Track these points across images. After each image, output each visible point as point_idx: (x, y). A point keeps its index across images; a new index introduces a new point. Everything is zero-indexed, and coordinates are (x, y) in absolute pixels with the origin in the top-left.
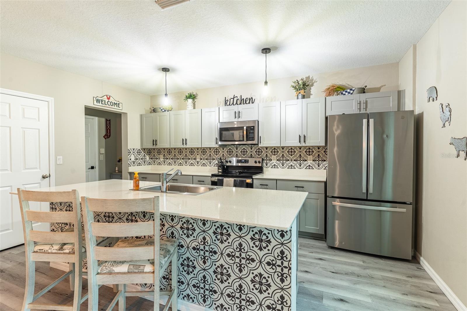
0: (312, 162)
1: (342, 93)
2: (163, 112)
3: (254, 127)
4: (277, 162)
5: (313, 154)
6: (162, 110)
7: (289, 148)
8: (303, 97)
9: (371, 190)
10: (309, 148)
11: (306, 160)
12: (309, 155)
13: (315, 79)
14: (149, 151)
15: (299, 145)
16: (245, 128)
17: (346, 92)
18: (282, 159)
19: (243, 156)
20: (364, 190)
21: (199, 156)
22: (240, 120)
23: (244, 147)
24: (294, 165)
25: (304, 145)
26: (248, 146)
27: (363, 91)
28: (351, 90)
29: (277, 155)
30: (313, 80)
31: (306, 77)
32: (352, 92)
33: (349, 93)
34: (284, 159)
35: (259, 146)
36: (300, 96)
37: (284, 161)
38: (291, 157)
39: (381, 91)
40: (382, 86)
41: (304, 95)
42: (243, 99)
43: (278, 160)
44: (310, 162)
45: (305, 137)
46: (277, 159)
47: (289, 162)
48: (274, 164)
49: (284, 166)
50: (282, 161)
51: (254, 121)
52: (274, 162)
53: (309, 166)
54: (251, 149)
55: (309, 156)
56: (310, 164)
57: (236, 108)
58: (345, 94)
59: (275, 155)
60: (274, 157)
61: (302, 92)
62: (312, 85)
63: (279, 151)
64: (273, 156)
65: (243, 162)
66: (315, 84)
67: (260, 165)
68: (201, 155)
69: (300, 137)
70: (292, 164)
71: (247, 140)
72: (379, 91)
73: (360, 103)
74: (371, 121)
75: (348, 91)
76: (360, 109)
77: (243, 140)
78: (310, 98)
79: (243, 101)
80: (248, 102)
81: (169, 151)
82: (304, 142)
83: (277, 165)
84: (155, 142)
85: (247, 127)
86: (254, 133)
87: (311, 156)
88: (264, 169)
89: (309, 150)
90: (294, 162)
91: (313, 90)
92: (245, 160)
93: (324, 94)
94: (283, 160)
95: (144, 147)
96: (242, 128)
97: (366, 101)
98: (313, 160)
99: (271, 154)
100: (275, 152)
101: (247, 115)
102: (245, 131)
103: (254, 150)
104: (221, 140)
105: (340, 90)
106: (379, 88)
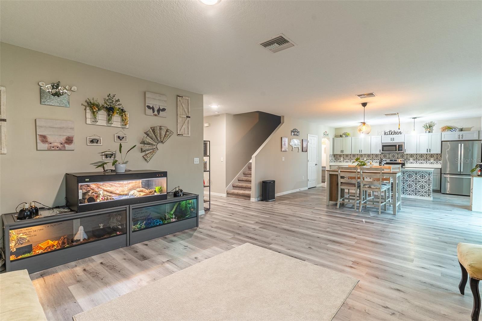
0: (433, 161)
1: (450, 130)
2: (346, 137)
3: (402, 145)
5: (434, 157)
7: (421, 154)
8: (429, 132)
9: (462, 171)
11: (430, 160)
13: (435, 123)
14: (334, 155)
15: (427, 153)
16: (397, 145)
17: (452, 130)
18: (416, 159)
19: (393, 158)
20: (459, 171)
22: (394, 142)
23: (393, 154)
24: (423, 162)
25: (429, 153)
26: (396, 153)
27: (461, 130)
28: (455, 129)
29: (413, 158)
30: (434, 123)
31: (430, 122)
32: (455, 130)
33: (454, 130)
35: (405, 153)
36: (427, 131)
38: (421, 159)
39: (471, 130)
40: (472, 127)
41: (430, 131)
43: (413, 160)
44: (432, 161)
45: (430, 149)
47: (420, 161)
48: (411, 162)
49: (417, 163)
50: (416, 161)
51: (402, 143)
52: (411, 160)
53: (432, 163)
55: (431, 158)
57: (392, 136)
58: (452, 131)
61: (429, 130)
62: (434, 126)
63: (414, 156)
65: (394, 161)
66: (435, 125)
67: (404, 162)
68: (367, 158)
69: (427, 149)
71: (398, 151)
72: (470, 130)
73: (459, 136)
74: (463, 145)
75: (454, 129)
76: (459, 138)
77: (396, 151)
78: (432, 132)
79: (395, 133)
80: (398, 134)
81: (347, 156)
82: (430, 152)
83: (413, 162)
84: (342, 151)
85: (398, 145)
86: (402, 148)
87: (433, 158)
88: (405, 164)
89: (432, 156)
91: (434, 128)
93: (441, 130)
95: (335, 154)
96: (396, 146)
97: (463, 135)
99: (410, 157)
101: (398, 139)
102: (397, 147)
103: (399, 155)
104: (383, 151)
105: (449, 128)
106: (471, 128)
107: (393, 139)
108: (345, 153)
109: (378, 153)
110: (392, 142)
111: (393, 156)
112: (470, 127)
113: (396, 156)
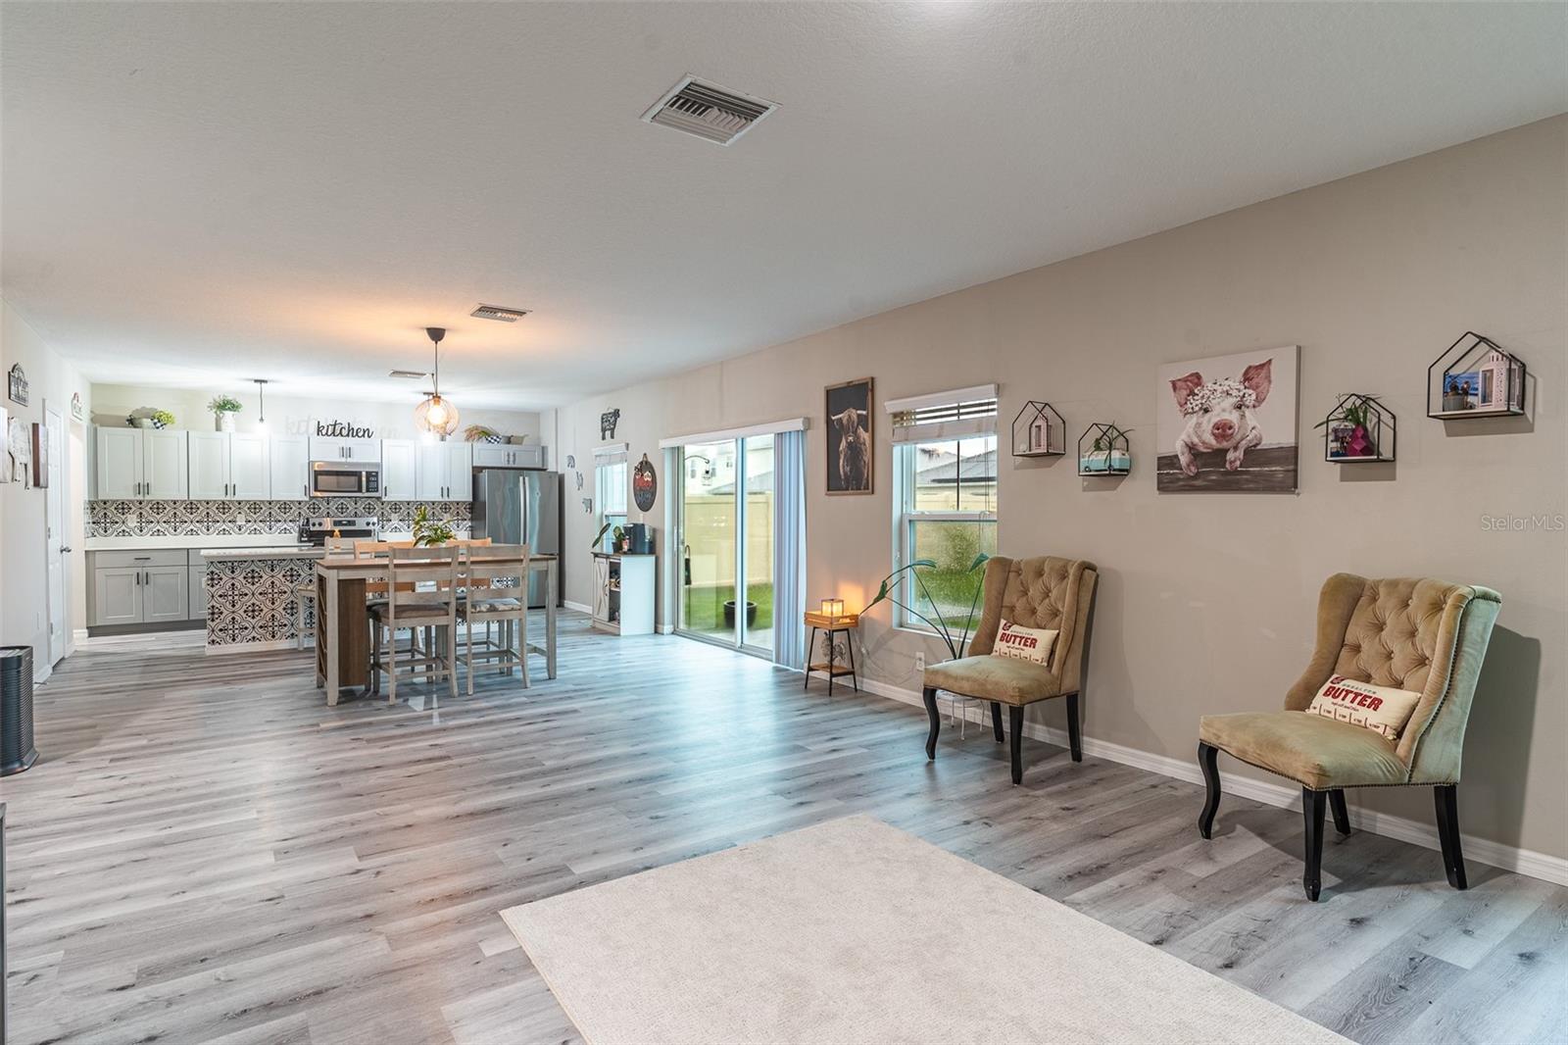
1: (487, 440)
2: (158, 428)
3: (377, 473)
4: (400, 523)
6: (155, 424)
7: (418, 503)
10: (445, 504)
12: (446, 513)
14: (92, 506)
15: (440, 499)
16: (364, 474)
17: (491, 438)
18: (404, 519)
19: (341, 515)
21: (243, 516)
22: (349, 460)
23: (342, 501)
26: (348, 500)
27: (509, 441)
28: (497, 437)
29: (401, 513)
32: (498, 440)
33: (495, 440)
35: (382, 499)
39: (526, 442)
40: (526, 437)
43: (400, 520)
45: (449, 489)
46: (400, 518)
48: (394, 526)
51: (377, 465)
52: (395, 523)
54: (355, 504)
55: (445, 515)
57: (342, 441)
58: (490, 441)
59: (396, 513)
60: (394, 516)
63: (402, 507)
64: (393, 515)
65: (345, 525)
67: (372, 528)
68: (248, 515)
69: (442, 489)
71: (365, 491)
72: (524, 442)
73: (508, 455)
74: (527, 479)
75: (495, 438)
76: (508, 461)
77: (360, 490)
79: (352, 432)
80: (360, 434)
81: (158, 506)
82: (448, 496)
83: (399, 527)
84: (143, 486)
85: (367, 472)
86: (377, 481)
87: (448, 514)
89: (448, 507)
92: (349, 521)
95: (101, 496)
96: (358, 474)
97: (514, 454)
99: (390, 512)
100: (396, 509)
101: (362, 454)
102: (364, 479)
103: (361, 506)
104: (316, 490)
105: (485, 434)
106: (523, 438)
107: (347, 452)
108: (156, 495)
109: (300, 496)
110: (343, 460)
111: (342, 509)
112: (522, 435)
113: (351, 506)
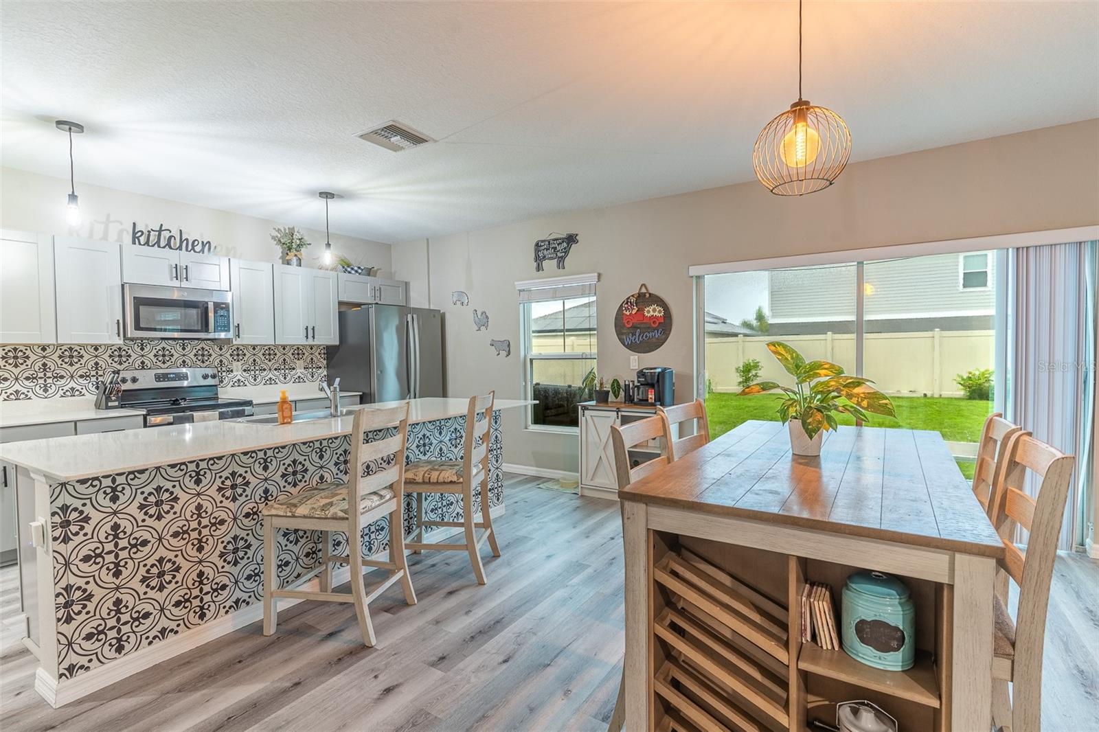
0: (303, 370)
1: (346, 270)
3: (227, 304)
4: (244, 373)
5: (304, 358)
7: (266, 348)
10: (298, 348)
11: (294, 369)
12: (298, 359)
15: (300, 342)
16: (209, 304)
17: (352, 269)
18: (253, 368)
19: (162, 366)
23: (163, 344)
24: (274, 378)
26: (174, 343)
27: (370, 272)
28: (359, 268)
29: (243, 362)
32: (359, 271)
34: (257, 368)
36: (296, 262)
37: (257, 372)
38: (270, 364)
42: (187, 240)
43: (245, 371)
44: (300, 370)
45: (313, 329)
46: (244, 368)
47: (265, 373)
48: (237, 378)
49: (258, 380)
50: (253, 373)
51: (228, 294)
52: (238, 374)
53: (299, 377)
54: (184, 349)
55: (297, 362)
56: (301, 375)
57: (173, 257)
58: (351, 272)
59: (238, 361)
60: (237, 366)
63: (247, 353)
64: (235, 363)
65: (173, 380)
69: (306, 329)
70: (272, 376)
71: (214, 331)
73: (374, 289)
74: (415, 318)
75: (356, 268)
76: (375, 297)
77: (205, 329)
79: (186, 245)
80: (198, 248)
82: (314, 337)
83: (243, 379)
85: (213, 303)
86: (227, 316)
87: (302, 361)
88: (221, 390)
90: (275, 372)
92: (178, 374)
94: (255, 370)
96: (201, 305)
98: (305, 368)
99: (231, 359)
100: (238, 355)
101: (205, 276)
102: (210, 312)
103: (190, 352)
104: (138, 327)
105: (344, 263)
107: (179, 272)
110: (176, 283)
111: (164, 356)
113: (177, 352)
